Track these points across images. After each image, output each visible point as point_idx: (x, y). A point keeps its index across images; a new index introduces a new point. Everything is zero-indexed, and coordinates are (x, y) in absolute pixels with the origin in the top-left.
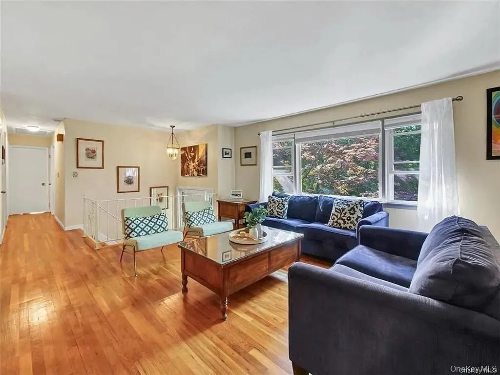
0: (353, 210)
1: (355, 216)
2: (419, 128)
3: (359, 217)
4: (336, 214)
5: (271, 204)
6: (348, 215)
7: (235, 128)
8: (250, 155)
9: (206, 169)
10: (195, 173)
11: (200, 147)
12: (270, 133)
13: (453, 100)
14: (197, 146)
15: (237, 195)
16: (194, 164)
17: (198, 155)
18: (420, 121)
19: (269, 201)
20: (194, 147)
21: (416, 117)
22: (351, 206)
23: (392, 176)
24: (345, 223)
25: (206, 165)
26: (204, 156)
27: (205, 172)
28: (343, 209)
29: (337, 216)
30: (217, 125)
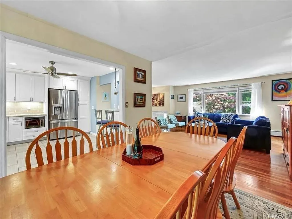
0: (229, 117)
1: (230, 119)
2: (251, 91)
3: (231, 119)
4: (223, 118)
5: (197, 116)
6: (228, 118)
7: (175, 87)
8: (182, 98)
9: (164, 103)
10: (158, 105)
11: (160, 94)
12: (193, 90)
13: (262, 83)
14: (159, 94)
15: (178, 113)
16: (157, 101)
17: (159, 98)
18: (251, 88)
19: (195, 115)
20: (157, 94)
21: (250, 87)
22: (229, 116)
23: (241, 106)
24: (227, 121)
25: (164, 102)
26: (162, 98)
27: (163, 104)
28: (226, 117)
29: (224, 119)
30: (169, 86)
